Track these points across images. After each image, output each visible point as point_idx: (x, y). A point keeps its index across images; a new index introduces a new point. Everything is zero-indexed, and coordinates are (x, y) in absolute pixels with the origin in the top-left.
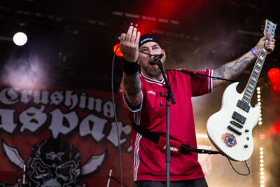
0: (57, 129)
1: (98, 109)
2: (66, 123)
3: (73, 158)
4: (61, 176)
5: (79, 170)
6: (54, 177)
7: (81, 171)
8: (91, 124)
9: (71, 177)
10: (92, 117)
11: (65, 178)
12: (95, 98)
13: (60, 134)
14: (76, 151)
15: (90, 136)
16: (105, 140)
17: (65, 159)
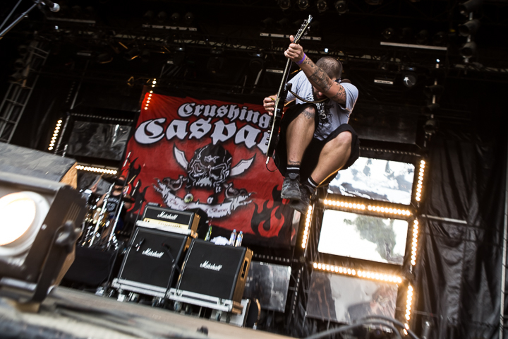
0: (218, 137)
1: (255, 121)
2: (225, 132)
3: (225, 161)
4: (213, 176)
5: (228, 172)
6: (208, 176)
7: (230, 173)
8: (246, 133)
9: (221, 177)
10: (248, 128)
11: (215, 178)
12: (254, 111)
13: (219, 141)
14: (229, 155)
15: (243, 143)
16: (255, 147)
17: (219, 161)
